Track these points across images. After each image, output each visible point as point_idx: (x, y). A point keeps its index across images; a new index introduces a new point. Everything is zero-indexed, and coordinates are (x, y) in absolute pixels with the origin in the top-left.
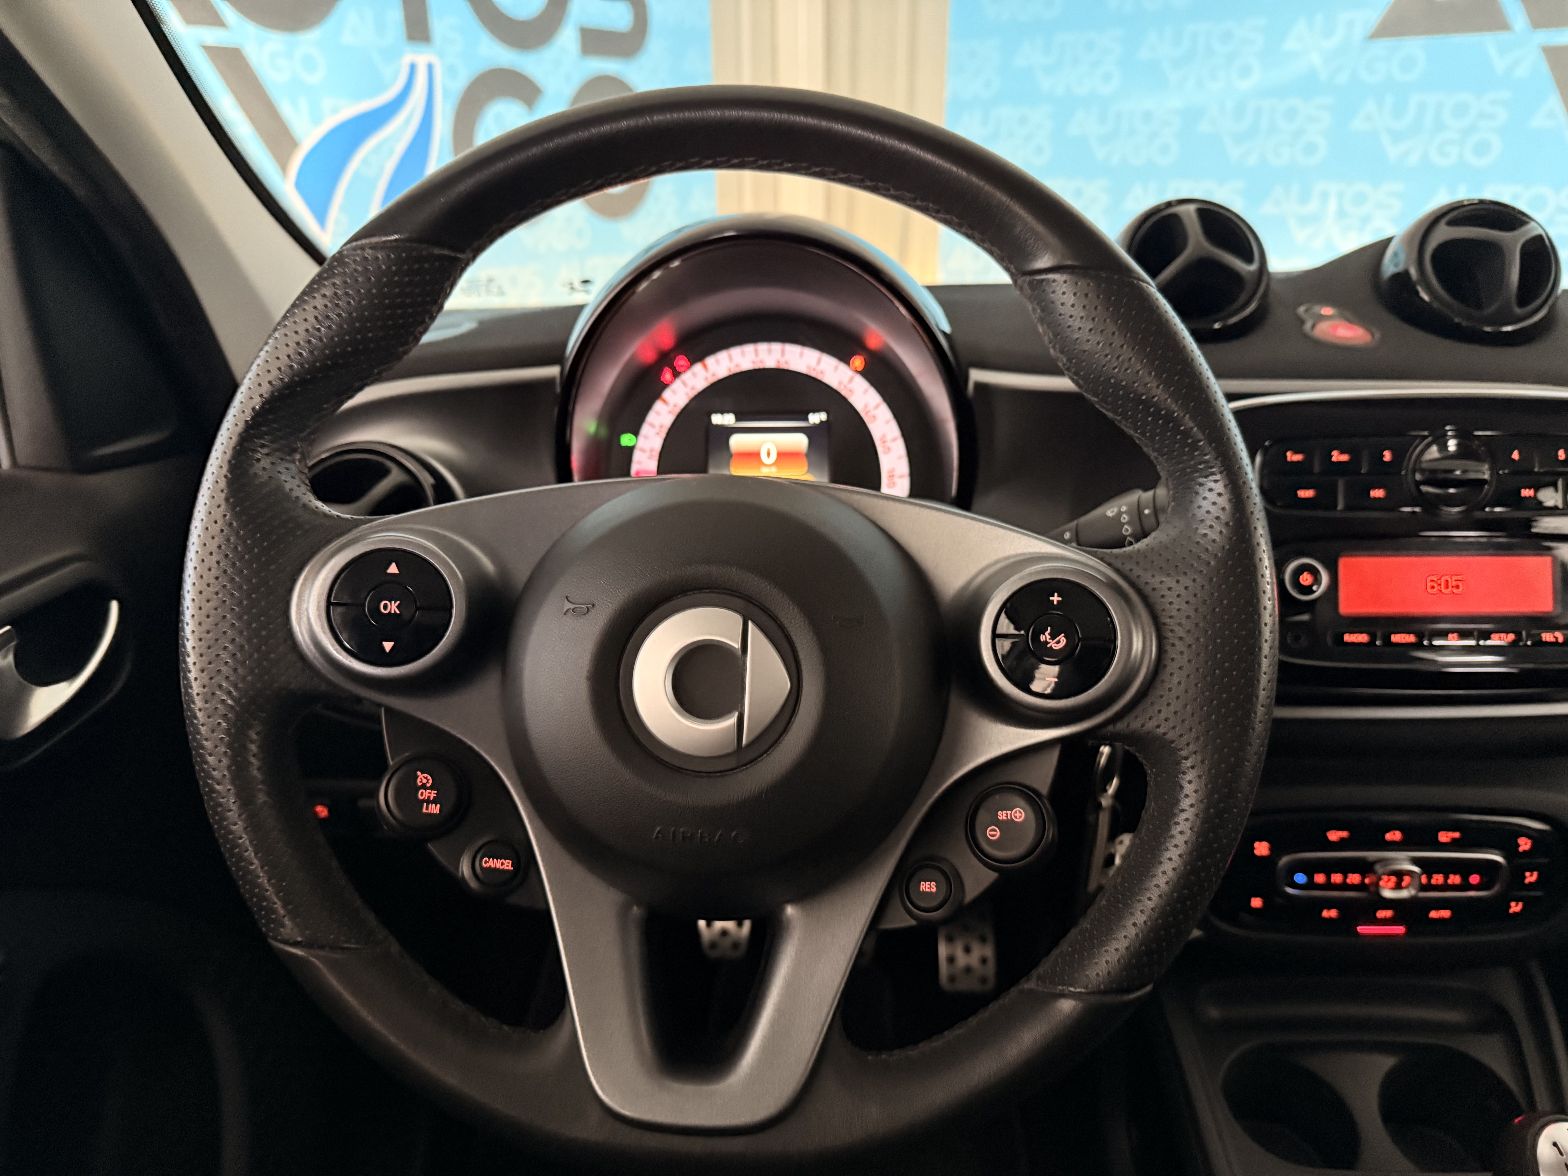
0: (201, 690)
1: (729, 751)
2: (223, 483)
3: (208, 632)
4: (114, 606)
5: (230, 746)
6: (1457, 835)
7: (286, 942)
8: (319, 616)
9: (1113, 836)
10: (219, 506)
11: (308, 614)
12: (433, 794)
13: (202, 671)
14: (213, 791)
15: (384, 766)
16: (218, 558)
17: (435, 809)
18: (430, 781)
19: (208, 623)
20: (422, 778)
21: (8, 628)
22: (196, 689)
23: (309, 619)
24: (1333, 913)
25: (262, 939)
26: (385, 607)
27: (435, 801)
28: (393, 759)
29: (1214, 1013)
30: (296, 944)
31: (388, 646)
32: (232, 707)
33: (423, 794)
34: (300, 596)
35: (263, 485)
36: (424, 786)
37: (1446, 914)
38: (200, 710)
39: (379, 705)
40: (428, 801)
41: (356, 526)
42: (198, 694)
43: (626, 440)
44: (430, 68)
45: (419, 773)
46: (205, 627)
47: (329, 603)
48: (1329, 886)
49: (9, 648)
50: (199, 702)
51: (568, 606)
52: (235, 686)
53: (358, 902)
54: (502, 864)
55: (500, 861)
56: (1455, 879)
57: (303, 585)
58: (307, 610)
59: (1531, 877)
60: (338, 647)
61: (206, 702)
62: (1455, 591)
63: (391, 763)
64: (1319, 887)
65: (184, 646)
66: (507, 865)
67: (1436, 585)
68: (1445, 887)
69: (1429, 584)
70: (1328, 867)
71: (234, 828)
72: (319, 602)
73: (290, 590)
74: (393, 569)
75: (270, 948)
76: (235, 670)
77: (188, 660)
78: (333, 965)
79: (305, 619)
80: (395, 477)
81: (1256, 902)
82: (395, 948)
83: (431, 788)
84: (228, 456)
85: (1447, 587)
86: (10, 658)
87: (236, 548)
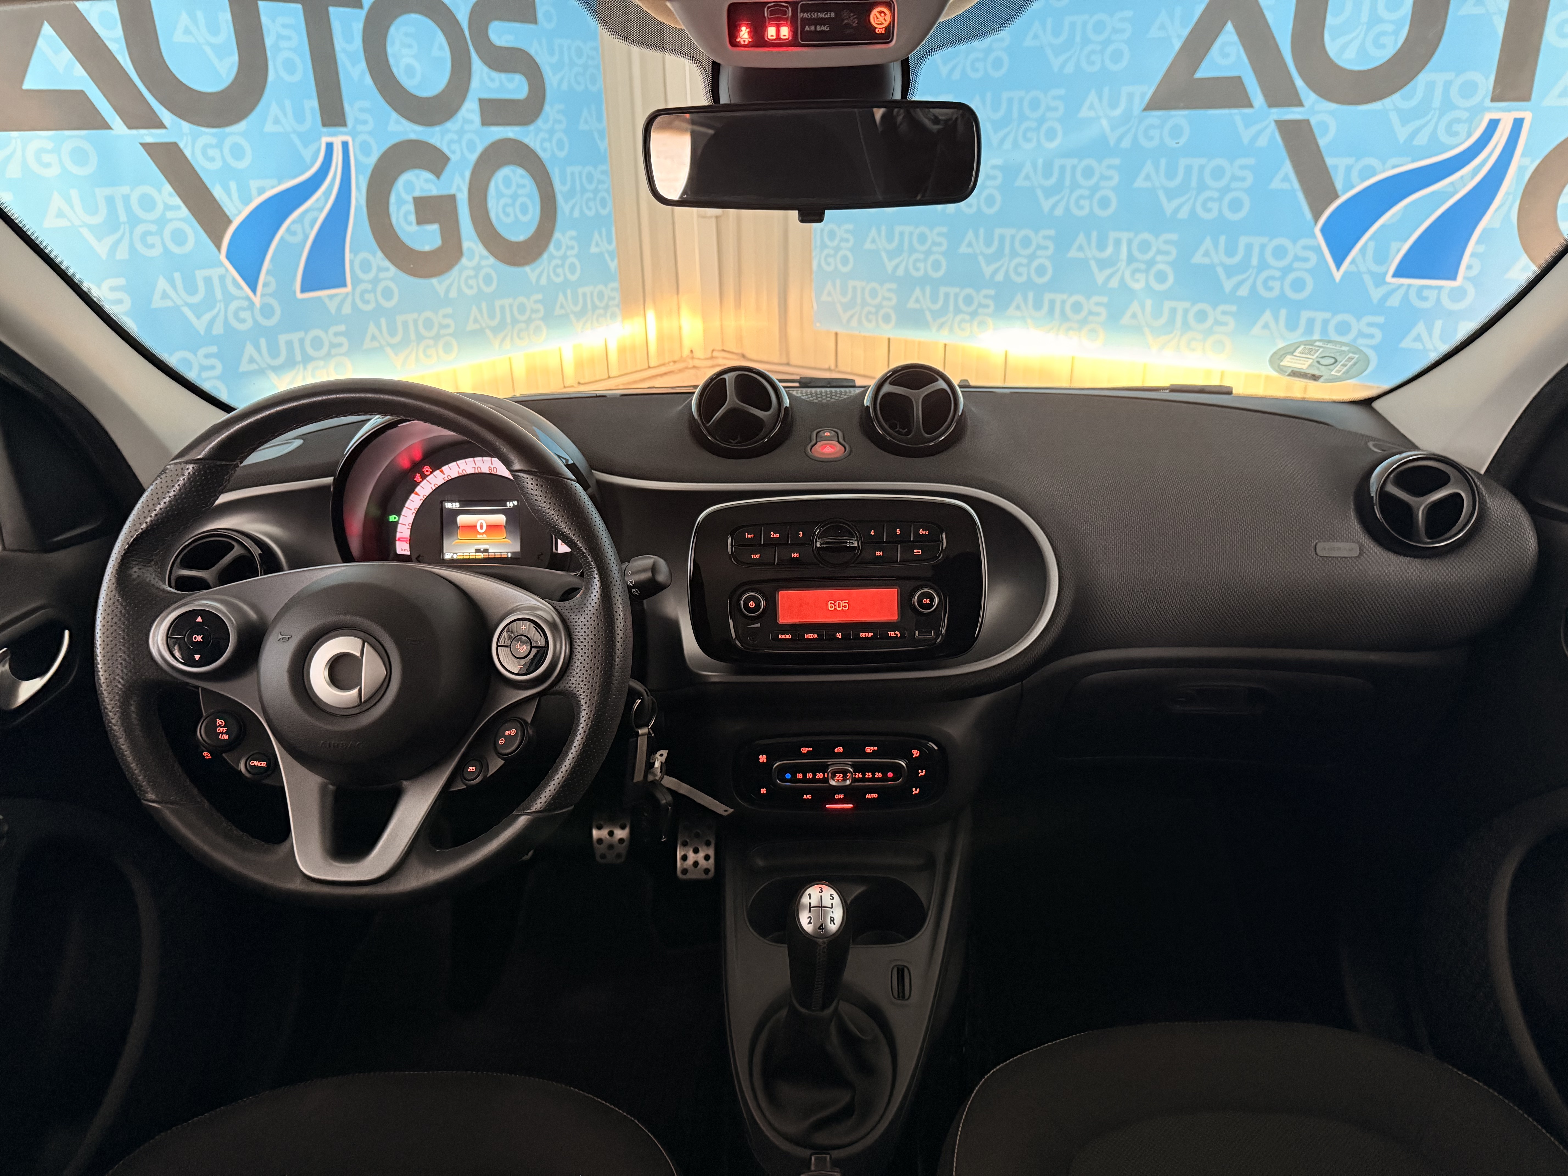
0: (105, 681)
1: (356, 705)
2: (113, 580)
3: (108, 652)
4: (67, 633)
5: (120, 707)
6: (876, 748)
7: (150, 801)
8: (163, 644)
9: (652, 751)
10: (112, 591)
11: (157, 643)
12: (225, 730)
13: (105, 671)
14: (112, 729)
15: (202, 716)
16: (112, 617)
17: (226, 737)
18: (224, 724)
19: (108, 649)
20: (219, 722)
21: (5, 649)
22: (102, 680)
23: (158, 645)
24: (809, 796)
25: (139, 801)
26: (195, 638)
27: (226, 733)
28: (205, 712)
29: (760, 862)
30: (153, 801)
31: (197, 657)
32: (121, 689)
33: (219, 730)
34: (154, 634)
35: (135, 580)
36: (220, 726)
37: (875, 796)
38: (105, 690)
39: (197, 687)
40: (222, 733)
41: (184, 598)
42: (104, 683)
43: (392, 518)
44: (345, 145)
45: (217, 720)
46: (106, 650)
47: (167, 637)
48: (805, 780)
49: (6, 661)
50: (104, 686)
51: (280, 636)
52: (122, 678)
53: (188, 783)
54: (261, 764)
55: (260, 763)
56: (879, 775)
57: (155, 628)
58: (157, 640)
59: (922, 773)
60: (172, 658)
61: (108, 686)
62: (844, 609)
63: (204, 715)
64: (800, 781)
65: (96, 659)
66: (264, 764)
67: (833, 606)
68: (873, 779)
69: (829, 605)
70: (804, 769)
71: (123, 747)
72: (163, 637)
73: (149, 631)
74: (199, 619)
75: (142, 804)
76: (122, 671)
77: (98, 666)
78: (173, 812)
79: (156, 645)
80: (237, 551)
81: (763, 791)
82: (206, 804)
83: (224, 727)
84: (116, 567)
85: (839, 607)
86: (7, 667)
87: (121, 611)
